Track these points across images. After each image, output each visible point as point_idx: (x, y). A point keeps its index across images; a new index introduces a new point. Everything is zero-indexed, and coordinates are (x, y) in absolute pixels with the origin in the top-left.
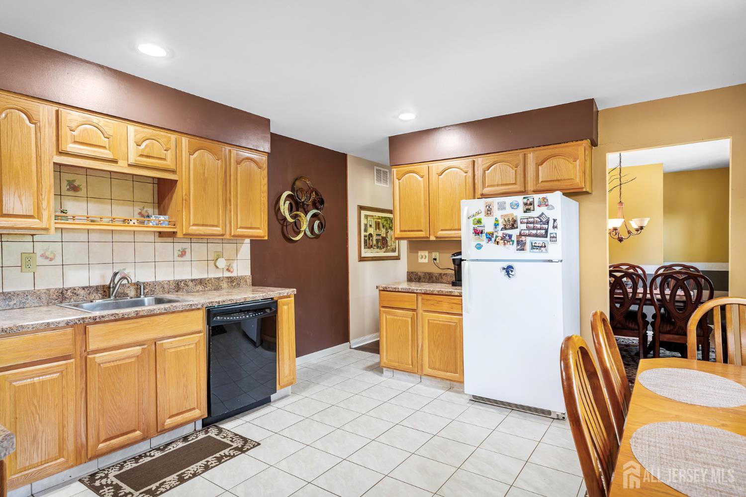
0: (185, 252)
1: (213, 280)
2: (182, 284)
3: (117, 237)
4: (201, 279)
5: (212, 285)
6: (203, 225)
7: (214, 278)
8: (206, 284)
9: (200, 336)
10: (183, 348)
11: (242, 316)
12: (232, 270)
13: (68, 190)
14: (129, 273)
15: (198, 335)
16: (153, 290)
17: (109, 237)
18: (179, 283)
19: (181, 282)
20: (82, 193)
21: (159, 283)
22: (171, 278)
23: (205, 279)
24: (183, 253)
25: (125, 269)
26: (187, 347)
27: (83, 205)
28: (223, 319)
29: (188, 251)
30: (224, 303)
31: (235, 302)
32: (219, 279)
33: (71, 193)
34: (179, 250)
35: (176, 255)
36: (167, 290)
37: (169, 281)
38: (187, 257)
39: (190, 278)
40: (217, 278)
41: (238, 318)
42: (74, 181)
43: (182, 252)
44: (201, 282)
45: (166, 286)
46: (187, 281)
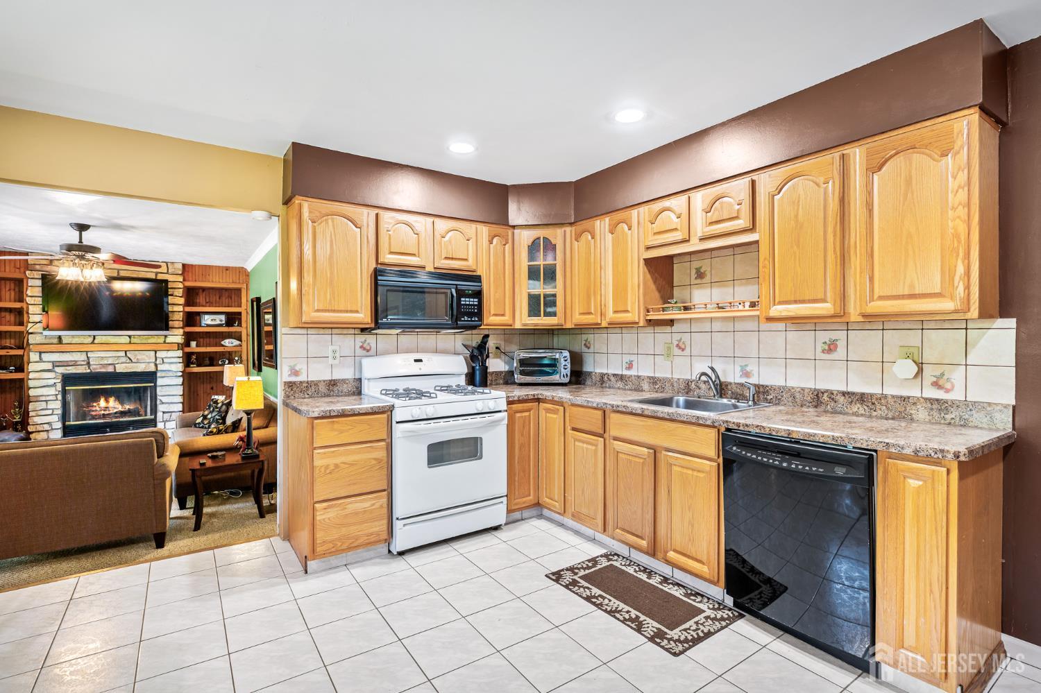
0: (836, 346)
1: (891, 401)
2: (825, 397)
3: (739, 326)
4: (864, 394)
5: (888, 409)
6: (796, 302)
7: (893, 397)
8: (873, 404)
9: (711, 466)
10: (690, 472)
11: (774, 460)
12: (948, 386)
13: (696, 278)
14: (752, 370)
15: (708, 462)
16: (779, 397)
17: (730, 326)
18: (820, 395)
19: (823, 393)
20: (707, 279)
21: (789, 390)
22: (811, 385)
23: (872, 395)
24: (831, 347)
25: (746, 365)
26: (695, 473)
27: (707, 291)
28: (741, 452)
29: (841, 345)
30: (746, 429)
31: (767, 432)
32: (905, 399)
33: (698, 281)
34: (825, 343)
35: (819, 349)
36: (799, 402)
37: (803, 389)
38: (840, 353)
39: (844, 389)
40: (901, 397)
41: (765, 460)
42: (701, 267)
43: (829, 346)
44: (862, 398)
45: (798, 395)
46: (835, 393)
